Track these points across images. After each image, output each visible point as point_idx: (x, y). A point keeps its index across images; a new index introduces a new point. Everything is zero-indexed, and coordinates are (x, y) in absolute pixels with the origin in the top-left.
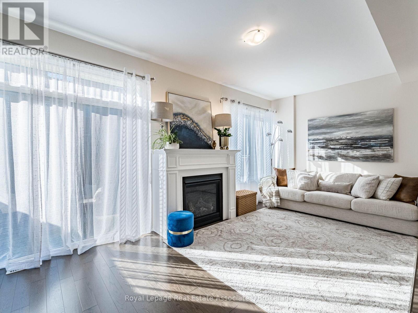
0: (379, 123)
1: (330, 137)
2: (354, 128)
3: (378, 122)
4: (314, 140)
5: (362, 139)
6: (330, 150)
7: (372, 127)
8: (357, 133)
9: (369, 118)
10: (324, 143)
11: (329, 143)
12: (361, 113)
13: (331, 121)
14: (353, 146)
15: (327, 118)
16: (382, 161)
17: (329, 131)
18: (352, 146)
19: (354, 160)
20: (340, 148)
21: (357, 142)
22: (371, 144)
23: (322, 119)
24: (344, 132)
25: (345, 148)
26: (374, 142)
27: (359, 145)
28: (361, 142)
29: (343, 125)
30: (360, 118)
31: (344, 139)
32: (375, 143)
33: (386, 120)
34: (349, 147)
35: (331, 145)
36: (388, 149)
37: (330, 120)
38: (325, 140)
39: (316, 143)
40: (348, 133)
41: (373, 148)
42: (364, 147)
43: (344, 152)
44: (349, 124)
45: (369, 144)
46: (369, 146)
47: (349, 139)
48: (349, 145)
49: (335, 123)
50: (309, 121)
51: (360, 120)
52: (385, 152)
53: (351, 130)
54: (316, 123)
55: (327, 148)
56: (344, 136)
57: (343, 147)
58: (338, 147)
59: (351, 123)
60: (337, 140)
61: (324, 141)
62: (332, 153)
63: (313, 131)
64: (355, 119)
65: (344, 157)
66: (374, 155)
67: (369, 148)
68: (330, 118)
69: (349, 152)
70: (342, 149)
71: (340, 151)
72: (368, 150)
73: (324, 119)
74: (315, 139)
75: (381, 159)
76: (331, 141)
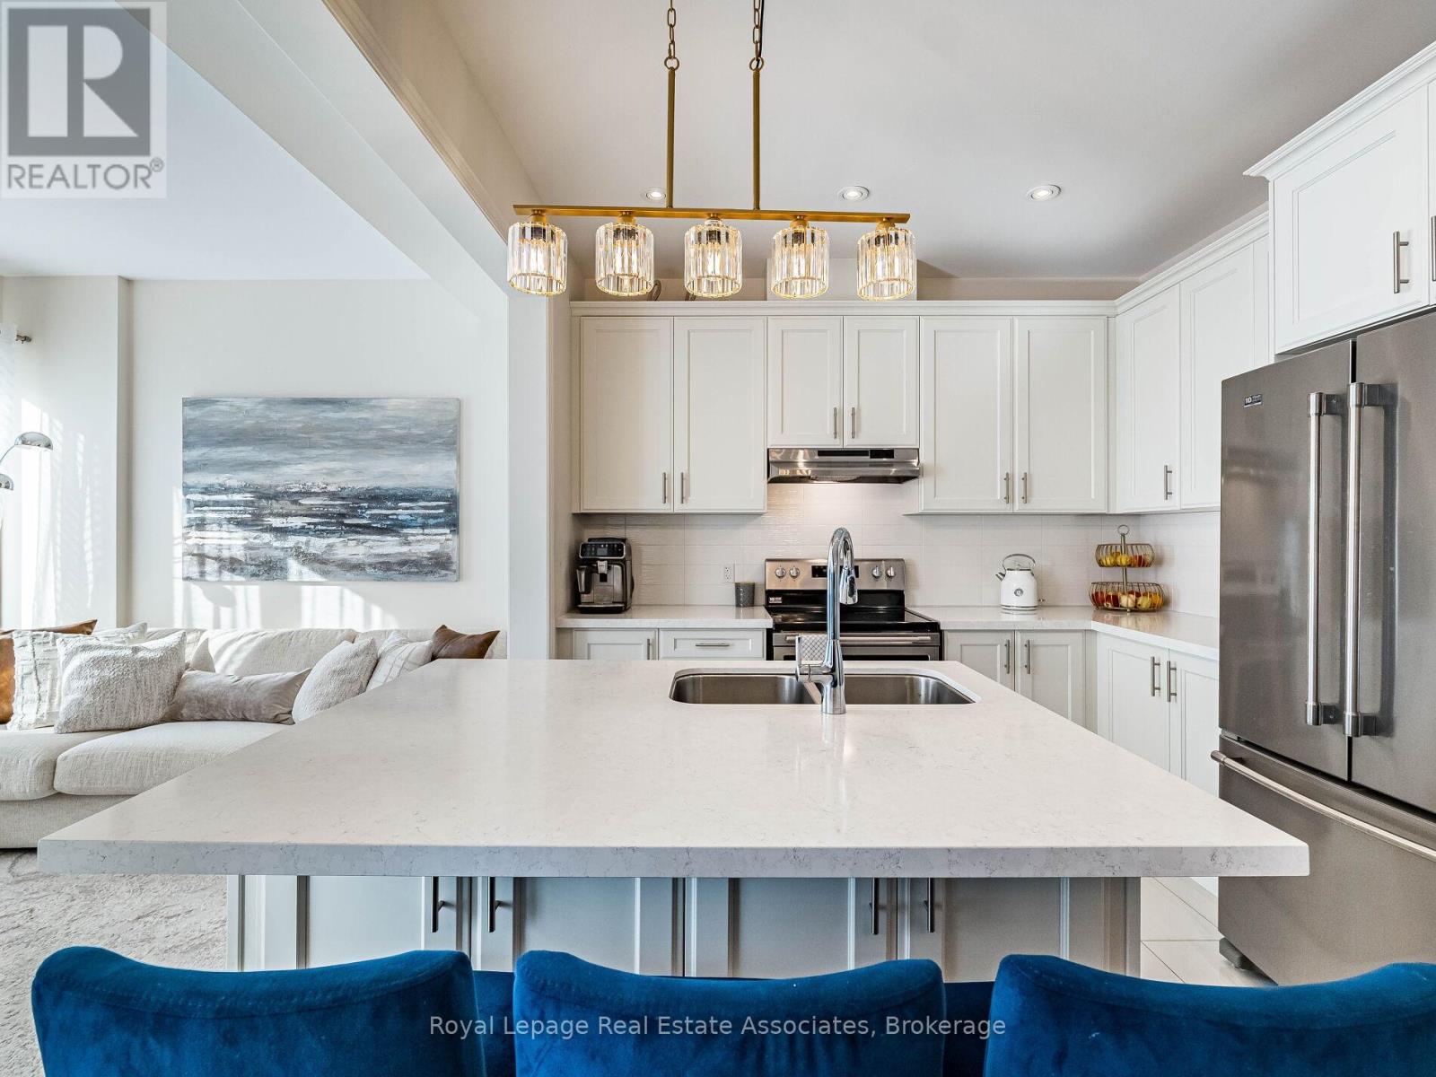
0: (421, 445)
1: (268, 482)
2: (351, 455)
3: (420, 442)
4: (206, 491)
5: (376, 497)
6: (267, 537)
7: (403, 455)
8: (358, 472)
9: (394, 423)
10: (247, 504)
11: (264, 508)
12: (372, 399)
13: (275, 416)
14: (347, 521)
15: (260, 403)
16: (430, 577)
17: (264, 457)
18: (343, 524)
19: (348, 574)
20: (303, 528)
21: (359, 507)
22: (400, 518)
23: (238, 402)
24: (318, 466)
25: (320, 527)
26: (407, 508)
27: (364, 517)
28: (369, 508)
29: (315, 437)
30: (366, 419)
31: (317, 494)
32: (411, 515)
33: (440, 437)
34: (332, 524)
35: (271, 514)
36: (444, 537)
37: (268, 413)
38: (249, 495)
39: (217, 503)
40: (331, 473)
41: (405, 531)
42: (379, 526)
43: (317, 545)
44: (335, 438)
45: (395, 517)
46: (394, 525)
47: (333, 496)
48: (332, 517)
49: (284, 426)
50: (187, 403)
51: (366, 425)
52: (434, 547)
53: (339, 460)
54: (216, 417)
55: (258, 525)
56: (317, 483)
57: (315, 524)
58: (297, 522)
59: (338, 434)
60: (294, 497)
61: (249, 497)
62: (276, 548)
63: (205, 450)
64: (352, 421)
65: (317, 565)
66: (407, 558)
67: (392, 531)
68: (270, 402)
69: (332, 546)
70: (311, 533)
71: (303, 539)
72: (389, 538)
73: (248, 405)
74: (212, 486)
75: (426, 570)
76: (271, 499)
